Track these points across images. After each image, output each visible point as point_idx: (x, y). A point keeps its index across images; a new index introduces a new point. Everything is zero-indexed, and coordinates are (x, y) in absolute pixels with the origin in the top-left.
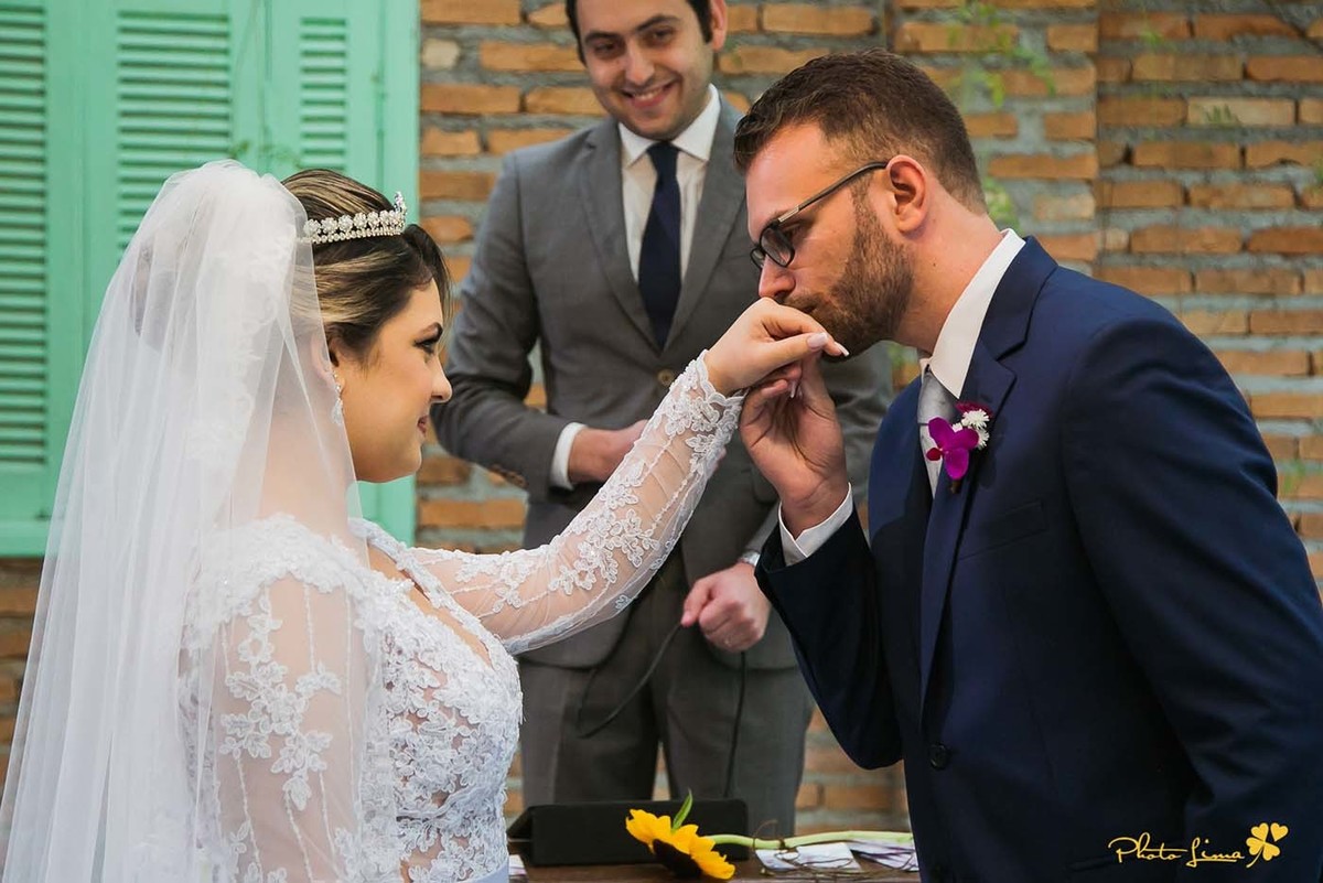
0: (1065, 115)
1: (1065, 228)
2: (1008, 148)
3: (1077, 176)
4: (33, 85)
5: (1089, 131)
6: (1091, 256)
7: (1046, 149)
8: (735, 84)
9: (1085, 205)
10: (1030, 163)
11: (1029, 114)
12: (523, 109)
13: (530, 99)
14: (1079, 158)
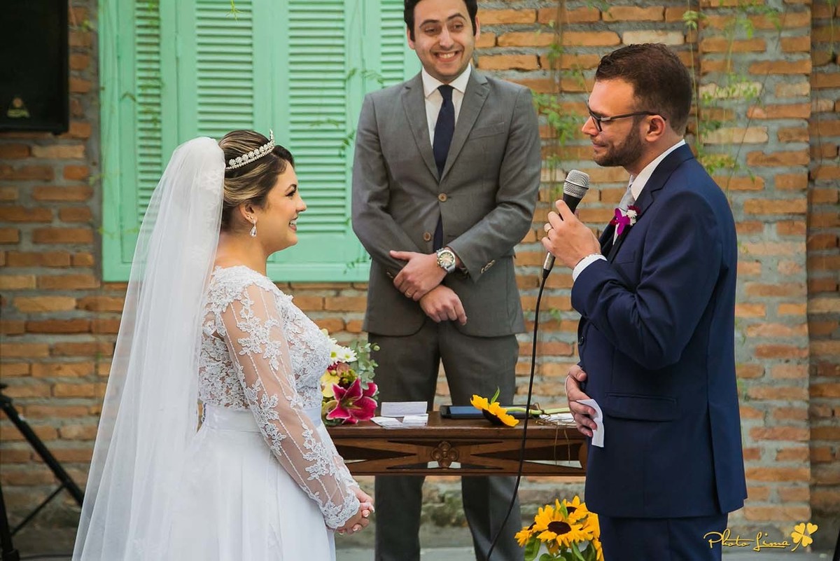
0: (793, 39)
1: (793, 101)
2: (761, 58)
3: (799, 72)
4: (247, 41)
5: (807, 46)
6: (808, 115)
7: (782, 58)
8: (610, 27)
9: (804, 87)
10: (771, 66)
11: (773, 39)
12: (497, 44)
13: (500, 39)
14: (802, 62)
